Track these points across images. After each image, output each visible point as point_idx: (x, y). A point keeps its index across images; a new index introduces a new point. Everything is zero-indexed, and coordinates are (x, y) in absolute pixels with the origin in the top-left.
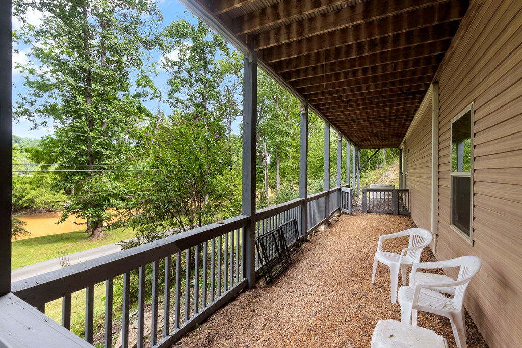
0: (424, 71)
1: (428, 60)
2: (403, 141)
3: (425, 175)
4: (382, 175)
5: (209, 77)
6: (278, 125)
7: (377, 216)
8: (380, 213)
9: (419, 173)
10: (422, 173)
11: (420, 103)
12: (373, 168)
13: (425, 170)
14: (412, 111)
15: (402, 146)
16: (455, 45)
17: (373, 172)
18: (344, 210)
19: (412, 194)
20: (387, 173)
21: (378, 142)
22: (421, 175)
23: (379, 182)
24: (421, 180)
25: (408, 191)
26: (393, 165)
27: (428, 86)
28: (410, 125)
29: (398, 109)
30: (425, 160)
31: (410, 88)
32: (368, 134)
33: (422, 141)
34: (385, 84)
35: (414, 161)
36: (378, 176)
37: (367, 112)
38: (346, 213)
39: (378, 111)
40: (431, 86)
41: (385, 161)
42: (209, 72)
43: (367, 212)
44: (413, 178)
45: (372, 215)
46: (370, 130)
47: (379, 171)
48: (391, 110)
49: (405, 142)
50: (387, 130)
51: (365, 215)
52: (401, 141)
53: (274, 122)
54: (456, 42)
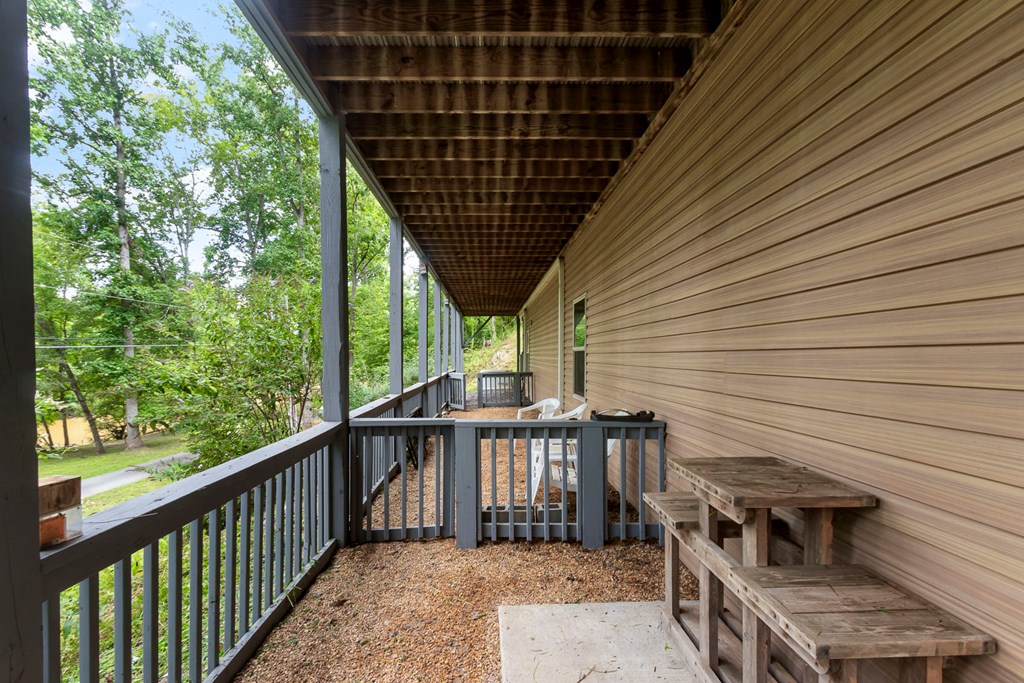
0: (552, 248)
1: (556, 242)
2: (524, 307)
3: (551, 353)
4: (491, 356)
5: (128, 132)
6: (304, 259)
7: (497, 409)
8: (500, 406)
9: (546, 350)
10: (549, 350)
11: (547, 270)
12: (478, 346)
13: (551, 347)
14: (538, 277)
15: (522, 314)
16: (577, 237)
17: (479, 352)
18: (453, 405)
19: (537, 379)
20: (498, 354)
21: (491, 307)
22: (548, 353)
23: (488, 366)
24: (547, 358)
25: (531, 374)
26: (506, 341)
27: (554, 258)
28: (533, 290)
29: (523, 274)
30: (551, 335)
31: (538, 258)
32: (481, 297)
33: (548, 315)
34: (516, 253)
35: (540, 336)
36: (487, 359)
37: (489, 274)
38: (456, 410)
39: (503, 274)
40: (558, 260)
41: (495, 334)
42: (129, 120)
43: (484, 406)
44: (538, 358)
45: (490, 409)
46: (486, 292)
47: (488, 351)
48: (516, 274)
49: (525, 310)
50: (507, 294)
51: (481, 409)
52: (521, 307)
53: (295, 254)
54: (576, 235)
